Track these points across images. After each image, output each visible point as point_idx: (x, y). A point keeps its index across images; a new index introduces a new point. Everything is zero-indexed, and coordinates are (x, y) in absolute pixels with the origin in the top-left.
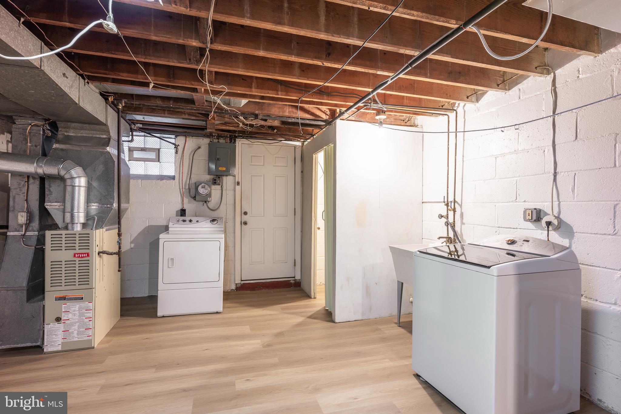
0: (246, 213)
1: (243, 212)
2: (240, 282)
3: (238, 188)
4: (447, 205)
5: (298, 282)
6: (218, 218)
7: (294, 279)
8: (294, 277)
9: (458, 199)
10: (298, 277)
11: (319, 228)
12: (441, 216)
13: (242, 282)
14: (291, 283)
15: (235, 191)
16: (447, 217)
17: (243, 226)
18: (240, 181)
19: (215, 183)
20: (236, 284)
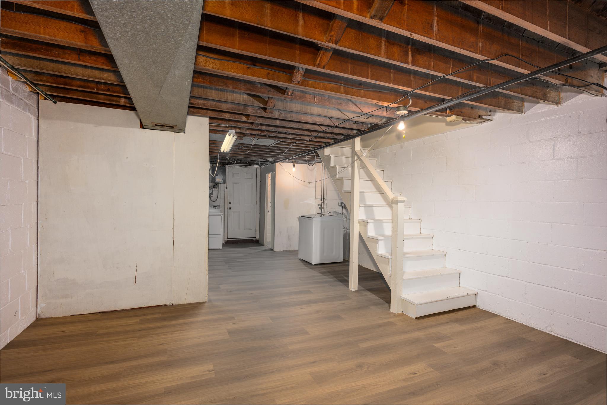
0: (230, 203)
1: (229, 202)
2: (227, 239)
3: (226, 190)
4: (321, 200)
5: (257, 240)
6: (217, 205)
7: (255, 238)
8: (256, 238)
9: (325, 197)
10: (258, 237)
11: (269, 211)
12: (318, 205)
13: (228, 239)
14: (254, 241)
15: (225, 192)
16: (321, 205)
17: (229, 210)
18: (227, 186)
19: (215, 187)
20: (225, 240)
